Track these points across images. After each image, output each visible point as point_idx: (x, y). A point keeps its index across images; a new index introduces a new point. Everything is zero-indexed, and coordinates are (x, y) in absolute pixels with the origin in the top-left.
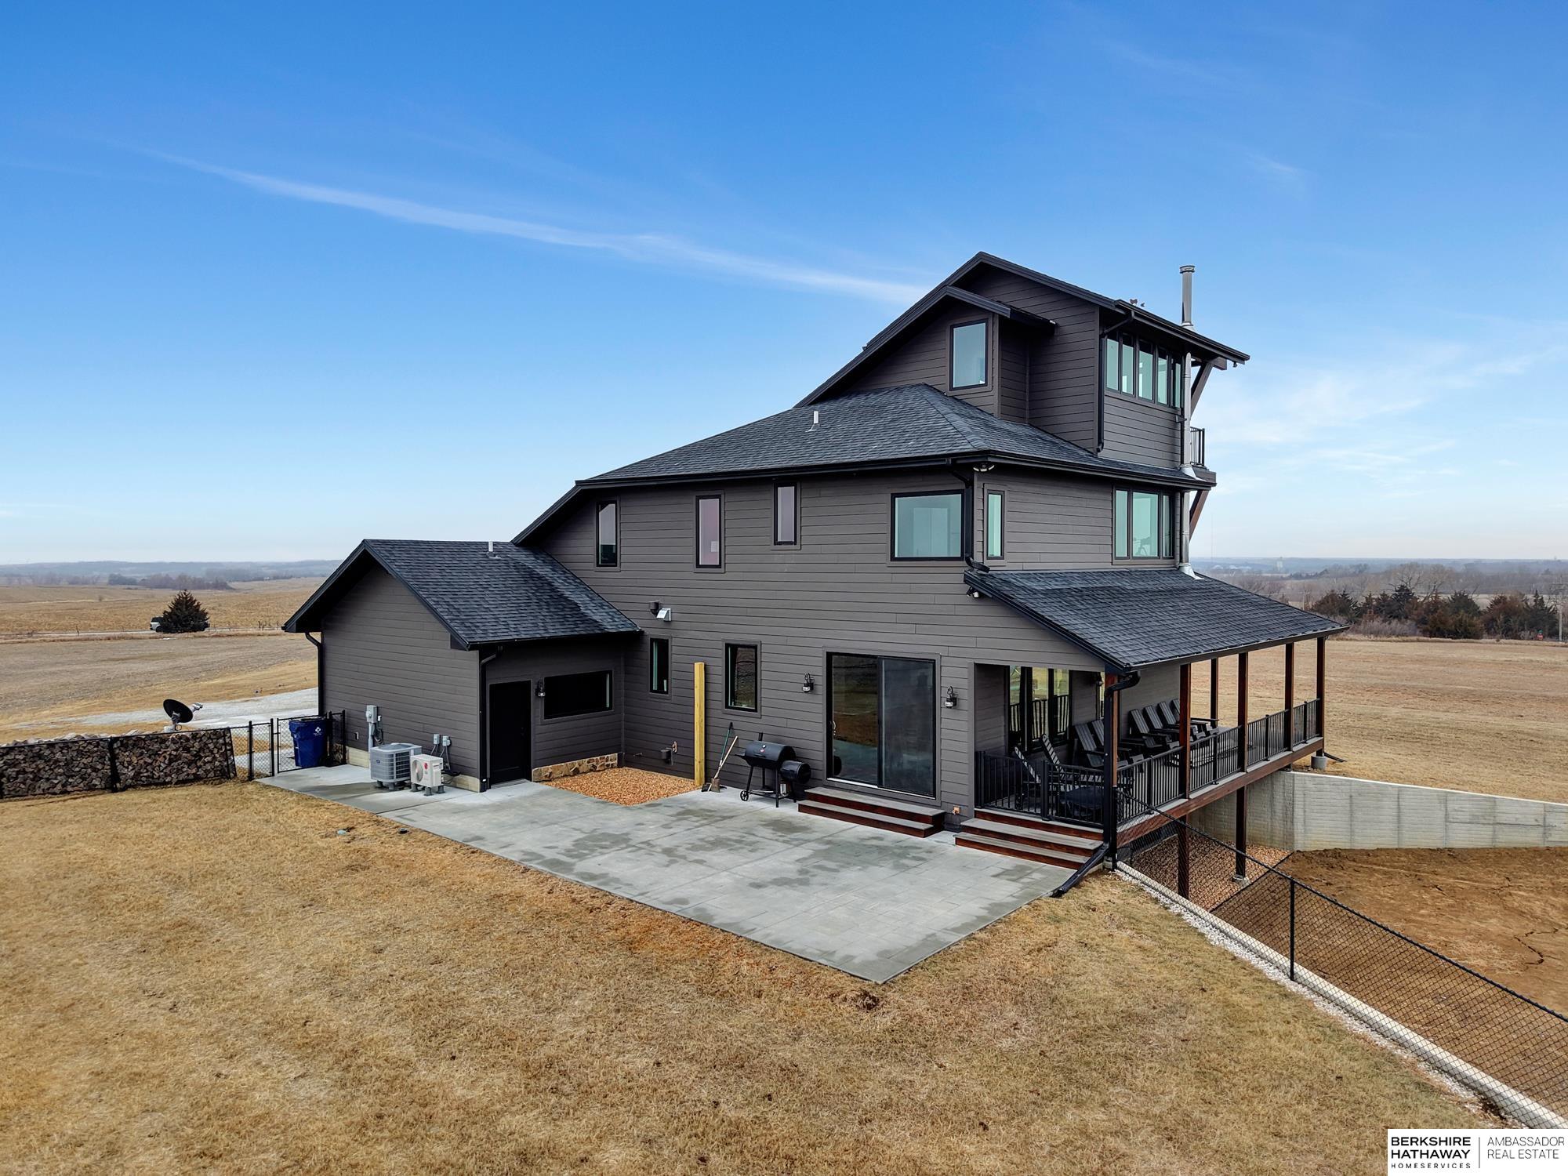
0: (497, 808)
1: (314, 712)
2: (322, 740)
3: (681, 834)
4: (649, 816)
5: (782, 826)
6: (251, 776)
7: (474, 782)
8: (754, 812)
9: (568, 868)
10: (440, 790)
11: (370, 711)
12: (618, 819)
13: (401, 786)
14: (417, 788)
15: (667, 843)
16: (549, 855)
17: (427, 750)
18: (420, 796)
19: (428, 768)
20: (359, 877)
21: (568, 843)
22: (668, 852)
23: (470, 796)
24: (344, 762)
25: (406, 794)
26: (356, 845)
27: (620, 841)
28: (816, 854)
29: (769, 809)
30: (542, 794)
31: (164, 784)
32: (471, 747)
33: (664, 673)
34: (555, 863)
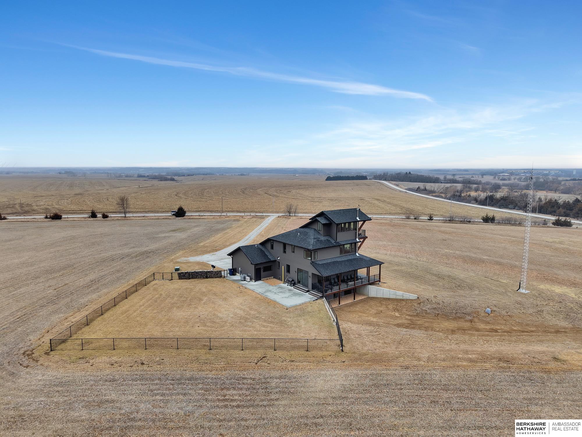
0: (257, 285)
1: (231, 268)
2: (233, 272)
3: (278, 290)
4: (275, 288)
5: (290, 290)
6: (224, 277)
7: (254, 281)
8: (288, 288)
9: (263, 294)
10: (249, 282)
11: (240, 269)
12: (271, 288)
13: (245, 280)
14: (247, 281)
15: (275, 292)
16: (262, 292)
17: (247, 276)
18: (247, 282)
19: (248, 278)
20: (241, 294)
21: (264, 291)
22: (275, 293)
23: (253, 283)
24: (236, 275)
25: (245, 282)
26: (240, 289)
27: (270, 291)
28: (292, 294)
29: (290, 287)
30: (262, 283)
31: (213, 278)
32: (253, 276)
33: (279, 267)
34: (262, 293)
